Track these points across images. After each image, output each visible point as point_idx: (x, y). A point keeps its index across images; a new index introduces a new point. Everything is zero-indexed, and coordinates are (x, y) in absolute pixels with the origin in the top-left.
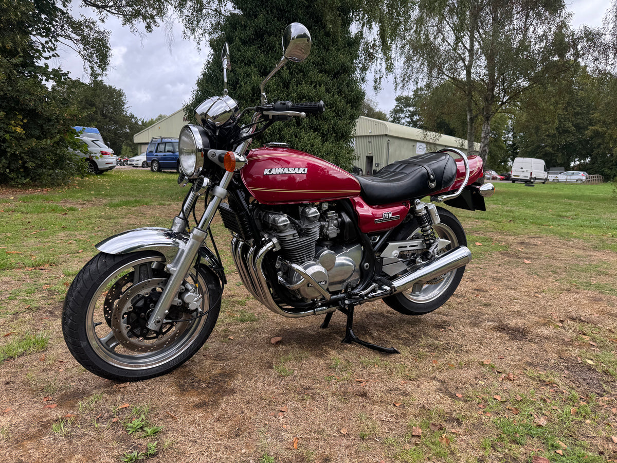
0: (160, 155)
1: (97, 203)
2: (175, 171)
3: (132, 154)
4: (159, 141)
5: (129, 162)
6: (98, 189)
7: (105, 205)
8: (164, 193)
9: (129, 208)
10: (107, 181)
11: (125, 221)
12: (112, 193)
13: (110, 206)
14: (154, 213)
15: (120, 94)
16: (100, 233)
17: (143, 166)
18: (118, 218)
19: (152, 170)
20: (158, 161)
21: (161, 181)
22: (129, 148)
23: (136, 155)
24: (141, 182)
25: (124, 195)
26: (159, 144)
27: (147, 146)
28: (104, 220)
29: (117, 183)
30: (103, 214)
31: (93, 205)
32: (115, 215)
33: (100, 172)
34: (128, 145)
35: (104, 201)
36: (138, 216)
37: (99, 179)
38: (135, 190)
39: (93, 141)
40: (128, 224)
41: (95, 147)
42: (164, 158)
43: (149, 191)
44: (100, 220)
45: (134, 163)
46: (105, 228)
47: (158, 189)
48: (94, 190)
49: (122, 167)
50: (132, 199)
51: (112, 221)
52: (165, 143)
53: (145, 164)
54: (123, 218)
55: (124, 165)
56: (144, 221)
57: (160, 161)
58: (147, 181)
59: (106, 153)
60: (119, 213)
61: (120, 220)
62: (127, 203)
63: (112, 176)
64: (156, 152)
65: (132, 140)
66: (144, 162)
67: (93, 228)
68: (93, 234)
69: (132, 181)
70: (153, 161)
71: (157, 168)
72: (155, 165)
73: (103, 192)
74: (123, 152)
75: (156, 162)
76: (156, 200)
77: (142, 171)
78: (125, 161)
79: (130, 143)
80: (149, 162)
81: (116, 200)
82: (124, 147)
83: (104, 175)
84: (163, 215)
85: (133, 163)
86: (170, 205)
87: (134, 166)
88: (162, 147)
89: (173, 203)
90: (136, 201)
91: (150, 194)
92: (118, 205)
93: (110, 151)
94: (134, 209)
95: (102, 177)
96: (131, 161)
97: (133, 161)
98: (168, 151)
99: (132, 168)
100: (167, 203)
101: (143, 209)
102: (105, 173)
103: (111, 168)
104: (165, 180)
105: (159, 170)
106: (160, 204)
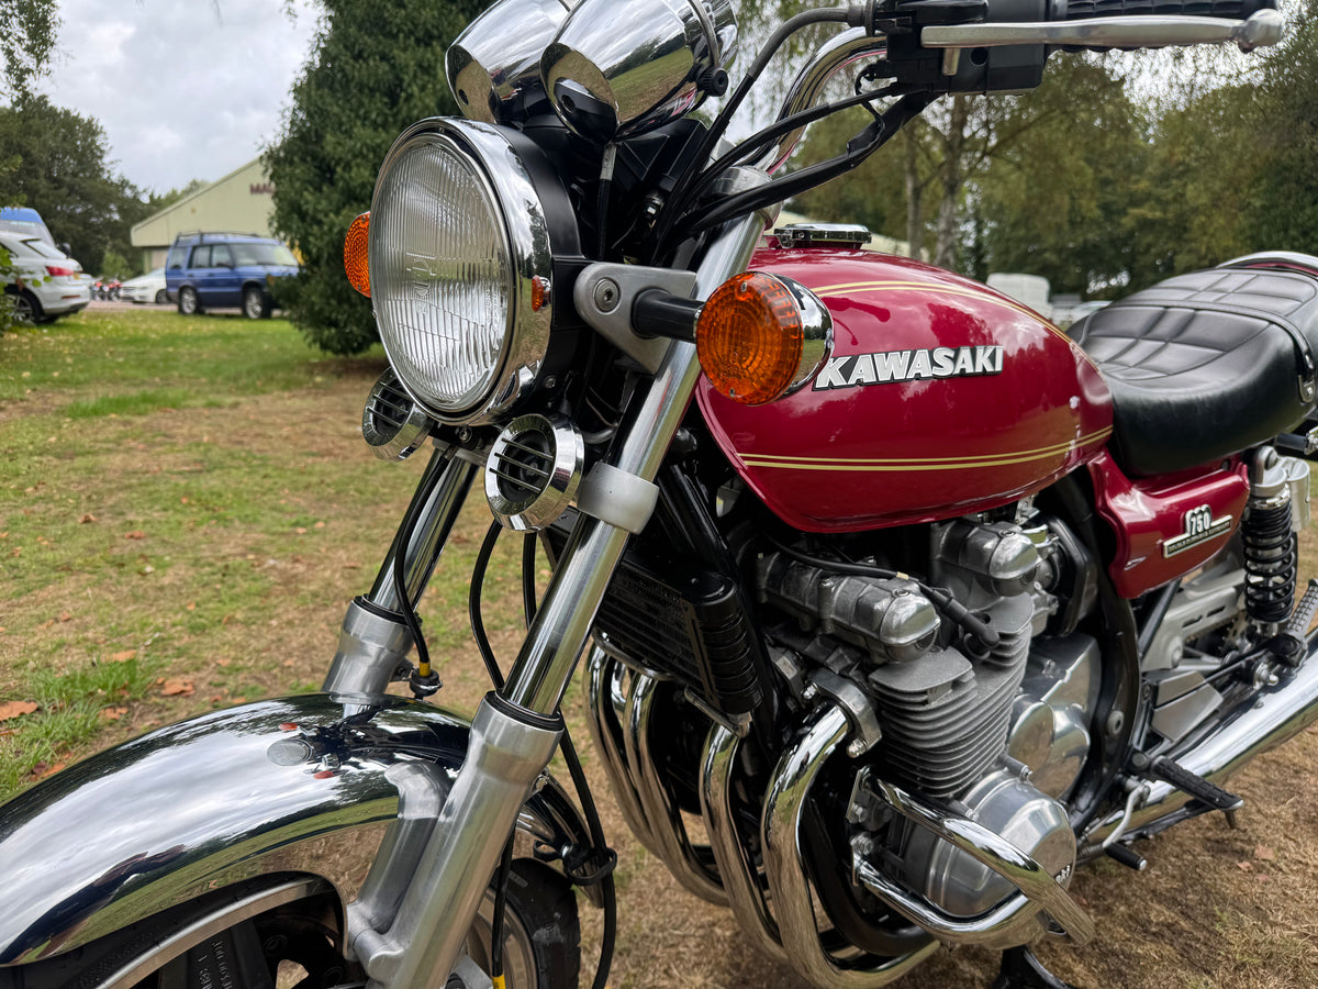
0: (200, 274)
1: (39, 404)
2: (237, 311)
3: (130, 272)
4: (195, 240)
5: (122, 293)
6: (44, 363)
7: (61, 412)
8: (216, 371)
9: (127, 417)
10: (65, 343)
11: (117, 460)
12: (81, 377)
13: (76, 413)
14: (196, 431)
15: (90, 130)
16: (39, 508)
17: (158, 301)
18: (95, 453)
19: (181, 311)
20: (194, 289)
21: (206, 338)
22: (121, 260)
23: (139, 273)
24: (155, 344)
25: (114, 381)
26: (195, 248)
27: (165, 255)
28: (55, 462)
29: (91, 346)
30: (53, 439)
31: (27, 411)
32: (86, 442)
33: (46, 319)
34: (117, 250)
35: (59, 400)
36: (153, 445)
37: (46, 337)
38: (140, 365)
39: (25, 242)
40: (127, 473)
41: (31, 256)
42: (210, 283)
43: (176, 368)
44: (44, 459)
45: (136, 294)
46: (59, 489)
47: (200, 361)
48: (30, 368)
49: (106, 304)
50: (134, 392)
51: (79, 462)
52: (211, 246)
53: (162, 297)
54: (109, 451)
55: (110, 299)
56: (171, 458)
57: (201, 290)
58: (171, 340)
59: (60, 272)
60: (100, 437)
61: (103, 459)
62: (120, 405)
63: (78, 327)
64: (190, 266)
65: (127, 239)
66: (160, 291)
67: (20, 490)
68: (21, 513)
69: (133, 341)
70: (183, 290)
71: (192, 306)
72: (188, 298)
73: (56, 374)
74: (105, 266)
75: (190, 291)
76: (198, 392)
77: (157, 313)
78: (112, 290)
79: (124, 246)
80: (174, 291)
81: (91, 397)
82: (109, 256)
83: (60, 326)
84: (222, 438)
85: (132, 294)
86: (235, 405)
87: (135, 302)
88: (202, 255)
89: (242, 399)
90: (146, 399)
91: (181, 376)
92: (96, 412)
93: (72, 265)
94: (140, 420)
95: (55, 330)
96: (126, 289)
97: (132, 289)
98: (220, 265)
99: (130, 306)
100: (229, 400)
101: (163, 420)
102: (61, 320)
103: (75, 309)
104: (215, 336)
105: (199, 311)
106: (210, 405)
